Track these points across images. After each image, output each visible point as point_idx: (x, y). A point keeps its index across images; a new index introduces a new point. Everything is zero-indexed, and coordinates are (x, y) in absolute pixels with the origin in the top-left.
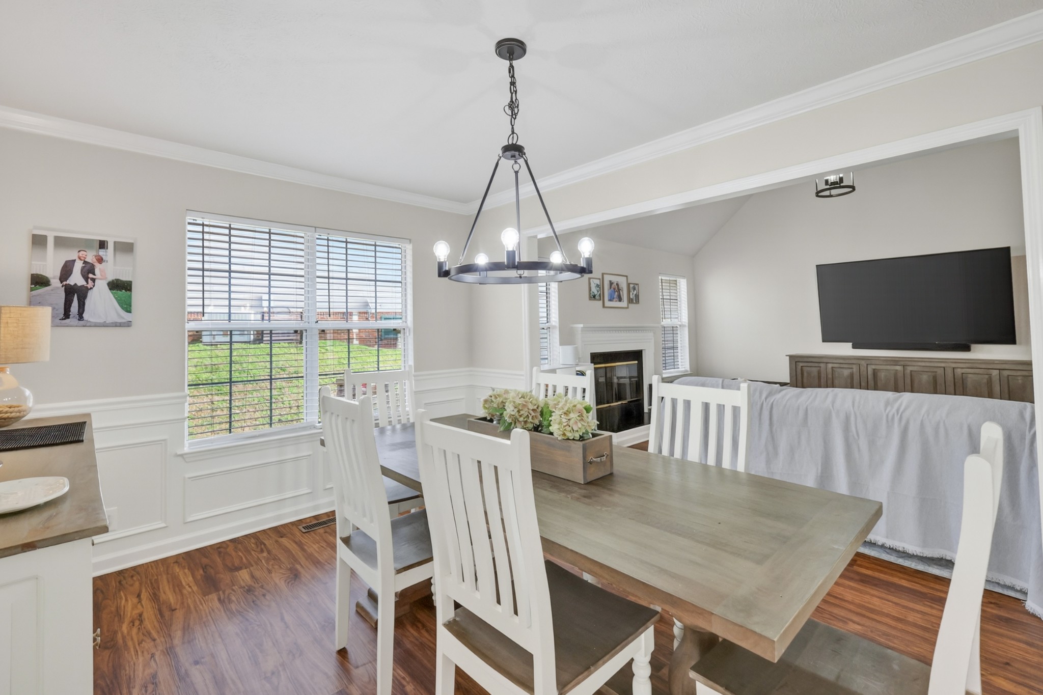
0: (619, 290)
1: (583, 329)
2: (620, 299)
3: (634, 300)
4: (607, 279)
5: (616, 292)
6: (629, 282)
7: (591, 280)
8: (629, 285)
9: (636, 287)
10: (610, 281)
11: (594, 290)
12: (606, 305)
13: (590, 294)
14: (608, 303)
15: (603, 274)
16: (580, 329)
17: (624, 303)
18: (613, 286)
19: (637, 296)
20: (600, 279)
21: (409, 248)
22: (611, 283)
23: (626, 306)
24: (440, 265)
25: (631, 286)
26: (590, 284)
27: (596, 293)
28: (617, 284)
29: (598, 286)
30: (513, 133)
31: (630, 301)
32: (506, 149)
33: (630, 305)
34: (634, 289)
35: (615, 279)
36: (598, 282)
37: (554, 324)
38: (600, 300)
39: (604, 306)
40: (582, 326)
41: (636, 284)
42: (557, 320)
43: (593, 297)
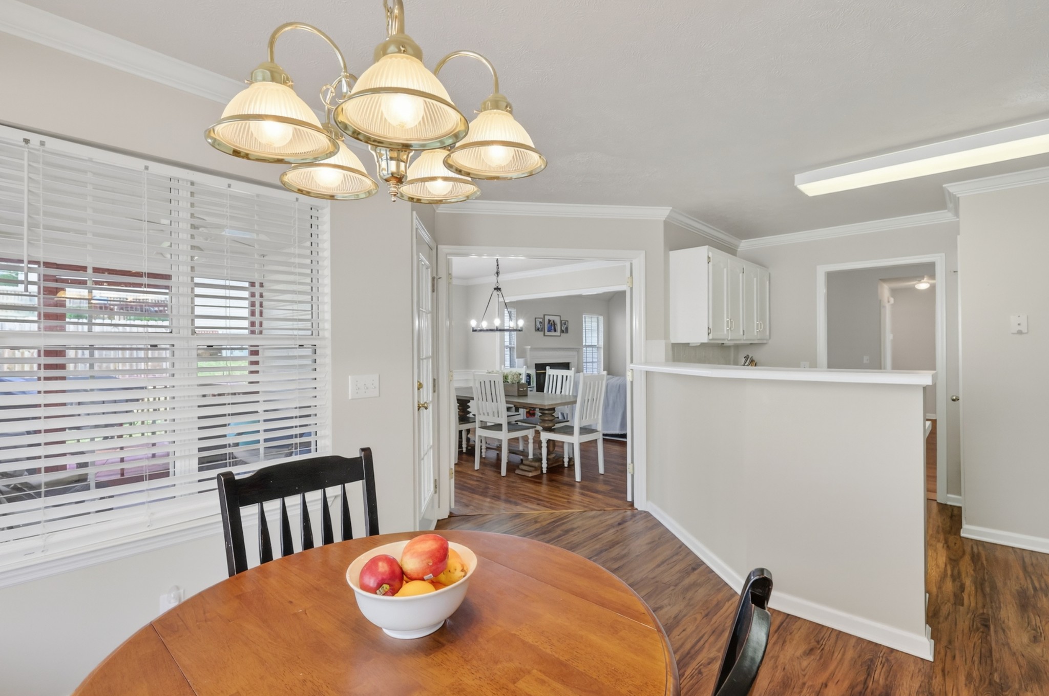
0: (554, 325)
1: (532, 349)
2: (555, 331)
3: (565, 331)
4: (547, 318)
5: (552, 326)
6: (562, 319)
8: (561, 321)
9: (567, 322)
10: (549, 320)
11: (538, 325)
12: (546, 334)
14: (547, 333)
15: (544, 315)
16: (529, 350)
17: (558, 333)
18: (550, 323)
19: (567, 329)
22: (549, 321)
23: (559, 335)
24: (473, 328)
25: (563, 322)
27: (540, 327)
28: (554, 321)
29: (541, 323)
30: (497, 282)
31: (562, 331)
32: (495, 289)
33: (562, 334)
34: (565, 324)
35: (552, 318)
36: (541, 320)
38: (542, 331)
39: (544, 335)
40: (530, 347)
41: (567, 321)
43: (538, 330)
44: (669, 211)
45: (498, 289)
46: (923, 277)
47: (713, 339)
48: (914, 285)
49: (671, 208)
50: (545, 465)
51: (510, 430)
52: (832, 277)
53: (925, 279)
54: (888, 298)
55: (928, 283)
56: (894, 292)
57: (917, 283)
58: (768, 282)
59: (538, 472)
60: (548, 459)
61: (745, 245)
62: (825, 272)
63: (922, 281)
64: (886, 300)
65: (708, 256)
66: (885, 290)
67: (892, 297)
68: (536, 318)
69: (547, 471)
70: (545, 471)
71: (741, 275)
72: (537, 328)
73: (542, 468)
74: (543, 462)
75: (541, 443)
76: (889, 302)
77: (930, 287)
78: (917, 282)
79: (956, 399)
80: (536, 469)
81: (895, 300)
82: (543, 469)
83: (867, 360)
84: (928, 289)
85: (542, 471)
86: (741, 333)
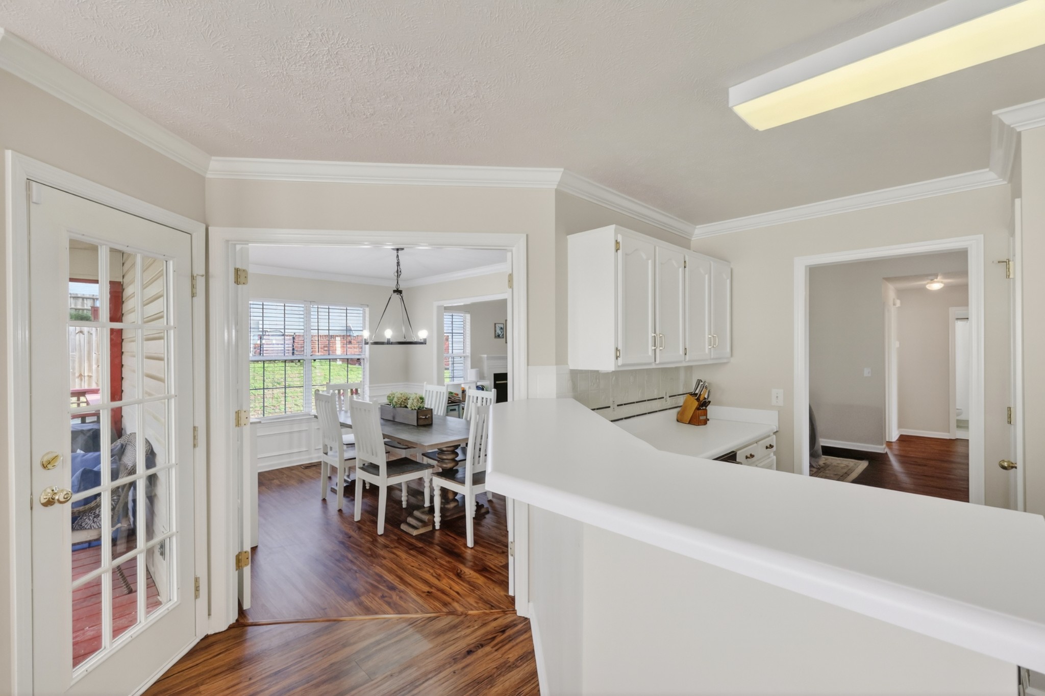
7: (497, 325)
11: (498, 331)
13: (495, 334)
20: (503, 324)
21: (367, 310)
26: (495, 327)
27: (500, 333)
36: (502, 326)
37: (467, 354)
38: (503, 338)
42: (470, 352)
44: (560, 175)
45: (398, 291)
46: (936, 276)
47: (623, 365)
48: (925, 285)
49: (562, 170)
50: (437, 519)
51: (389, 475)
52: (815, 274)
53: (939, 278)
54: (894, 299)
55: (942, 282)
56: (900, 293)
57: (928, 283)
58: (728, 281)
59: (430, 528)
60: (442, 510)
61: (700, 233)
62: (806, 267)
63: (935, 280)
64: (891, 303)
65: (616, 241)
66: (891, 291)
67: (898, 298)
68: (495, 324)
69: (440, 526)
70: (437, 526)
71: (681, 270)
72: (497, 334)
73: (434, 522)
74: (435, 515)
75: (434, 490)
76: (894, 304)
77: (944, 287)
78: (929, 281)
79: (1009, 466)
80: (424, 524)
81: (901, 303)
82: (436, 524)
83: (868, 373)
84: (941, 289)
85: (434, 526)
86: (681, 352)
